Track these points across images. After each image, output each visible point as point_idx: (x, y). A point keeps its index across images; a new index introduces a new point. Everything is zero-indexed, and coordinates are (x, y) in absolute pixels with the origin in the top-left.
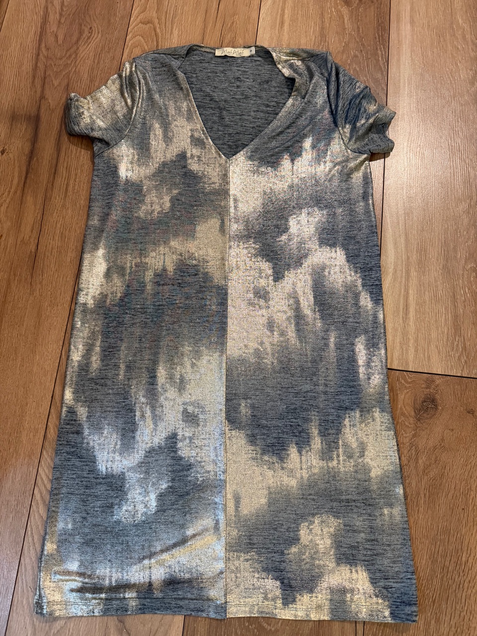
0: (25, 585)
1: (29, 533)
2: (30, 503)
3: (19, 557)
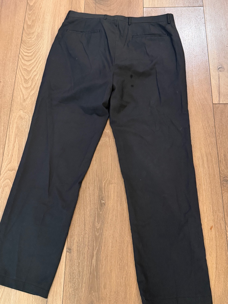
0: (18, 83)
1: (19, 68)
2: (18, 59)
3: (15, 75)
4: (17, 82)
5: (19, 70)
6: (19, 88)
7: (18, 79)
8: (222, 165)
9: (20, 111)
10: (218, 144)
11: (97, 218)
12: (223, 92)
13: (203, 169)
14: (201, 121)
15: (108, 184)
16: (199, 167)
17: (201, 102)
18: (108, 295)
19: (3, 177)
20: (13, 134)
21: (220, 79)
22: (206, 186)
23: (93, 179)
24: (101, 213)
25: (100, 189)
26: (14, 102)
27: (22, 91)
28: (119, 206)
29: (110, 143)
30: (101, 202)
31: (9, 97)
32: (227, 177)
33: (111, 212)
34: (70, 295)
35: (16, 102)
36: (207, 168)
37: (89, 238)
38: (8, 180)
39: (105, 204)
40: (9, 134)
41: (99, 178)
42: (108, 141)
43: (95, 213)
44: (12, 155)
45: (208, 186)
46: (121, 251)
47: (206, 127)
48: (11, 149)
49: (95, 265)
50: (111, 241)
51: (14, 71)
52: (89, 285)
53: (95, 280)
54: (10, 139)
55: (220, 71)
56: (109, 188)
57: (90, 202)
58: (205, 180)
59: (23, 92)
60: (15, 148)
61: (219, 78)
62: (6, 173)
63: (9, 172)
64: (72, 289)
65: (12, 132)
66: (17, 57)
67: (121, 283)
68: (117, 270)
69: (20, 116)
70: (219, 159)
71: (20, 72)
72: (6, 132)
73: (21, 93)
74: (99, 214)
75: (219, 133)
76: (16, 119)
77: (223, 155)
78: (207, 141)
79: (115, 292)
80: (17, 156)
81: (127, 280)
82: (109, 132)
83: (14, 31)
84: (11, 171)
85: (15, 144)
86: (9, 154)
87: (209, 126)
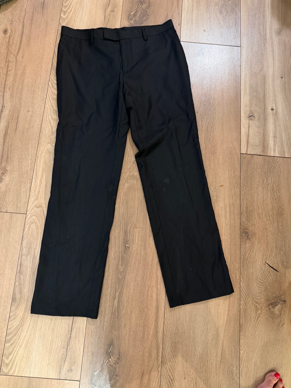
4: (46, 113)
5: (48, 99)
6: (47, 119)
7: (47, 109)
8: (243, 217)
9: (48, 144)
10: (241, 196)
11: (121, 260)
12: (252, 142)
13: (225, 219)
14: (227, 171)
15: (133, 228)
16: (221, 217)
17: (229, 151)
18: (128, 334)
19: (30, 213)
20: (40, 169)
21: (250, 129)
22: (226, 236)
23: (119, 222)
24: (125, 256)
25: (126, 233)
26: (42, 134)
27: (50, 123)
28: (143, 250)
29: (137, 186)
30: (125, 245)
31: (37, 128)
32: (246, 229)
33: (134, 255)
34: (92, 333)
35: (44, 134)
36: (229, 219)
37: (112, 281)
38: (35, 217)
39: (129, 248)
40: (36, 169)
41: (125, 221)
42: (136, 184)
43: (119, 256)
44: (39, 192)
45: (228, 237)
46: (142, 294)
47: (232, 177)
48: (38, 184)
49: (116, 306)
50: (132, 284)
51: (44, 100)
52: (110, 324)
53: (116, 319)
54: (37, 174)
55: (251, 119)
56: (134, 233)
57: (115, 245)
58: (226, 230)
59: (52, 124)
60: (42, 184)
61: (249, 127)
62: (33, 209)
63: (36, 208)
64: (94, 327)
65: (40, 167)
66: (46, 84)
67: (140, 323)
68: (137, 312)
69: (48, 150)
70: (241, 211)
71: (49, 102)
72: (34, 166)
73: (49, 125)
74: (123, 258)
75: (243, 185)
76: (44, 153)
77: (245, 206)
78: (231, 191)
79: (134, 332)
80: (44, 193)
81: (146, 321)
82: (137, 175)
83: (44, 54)
84: (38, 208)
85: (42, 179)
86: (36, 189)
87: (235, 176)
